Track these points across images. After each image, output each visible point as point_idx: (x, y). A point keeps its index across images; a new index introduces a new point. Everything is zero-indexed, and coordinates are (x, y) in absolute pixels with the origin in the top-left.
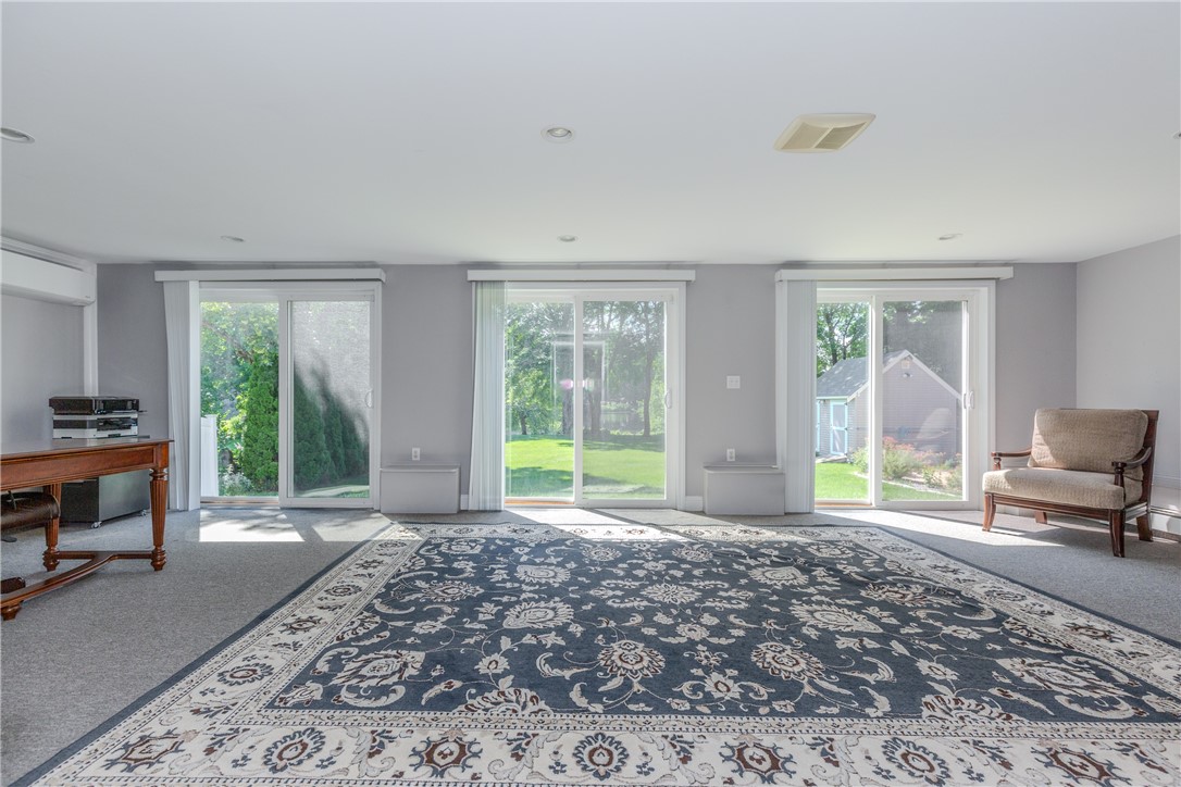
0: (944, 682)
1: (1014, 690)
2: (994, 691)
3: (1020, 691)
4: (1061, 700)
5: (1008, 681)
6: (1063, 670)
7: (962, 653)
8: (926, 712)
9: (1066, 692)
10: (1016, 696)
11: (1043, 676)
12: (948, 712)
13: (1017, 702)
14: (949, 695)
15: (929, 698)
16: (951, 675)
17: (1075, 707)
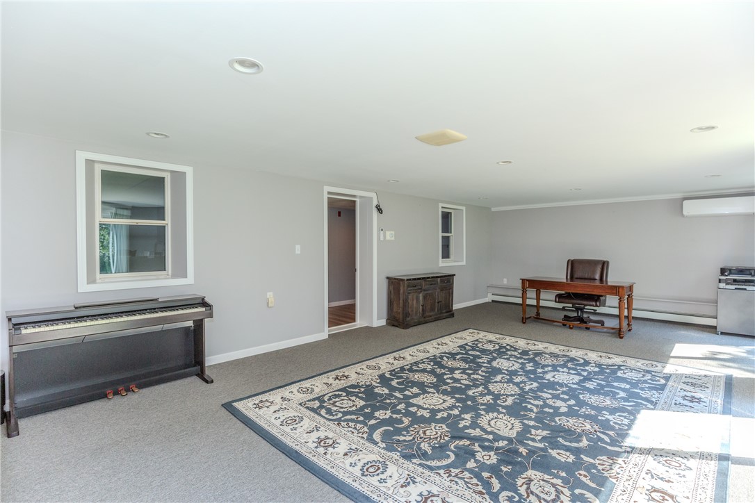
0: (377, 387)
1: (357, 392)
2: (363, 390)
3: (355, 392)
4: (344, 394)
5: (360, 395)
6: (342, 408)
7: (377, 402)
8: (377, 377)
9: (342, 398)
10: (357, 390)
11: (349, 402)
12: (372, 379)
13: (356, 389)
14: (374, 384)
15: (378, 381)
16: (376, 390)
17: (340, 393)
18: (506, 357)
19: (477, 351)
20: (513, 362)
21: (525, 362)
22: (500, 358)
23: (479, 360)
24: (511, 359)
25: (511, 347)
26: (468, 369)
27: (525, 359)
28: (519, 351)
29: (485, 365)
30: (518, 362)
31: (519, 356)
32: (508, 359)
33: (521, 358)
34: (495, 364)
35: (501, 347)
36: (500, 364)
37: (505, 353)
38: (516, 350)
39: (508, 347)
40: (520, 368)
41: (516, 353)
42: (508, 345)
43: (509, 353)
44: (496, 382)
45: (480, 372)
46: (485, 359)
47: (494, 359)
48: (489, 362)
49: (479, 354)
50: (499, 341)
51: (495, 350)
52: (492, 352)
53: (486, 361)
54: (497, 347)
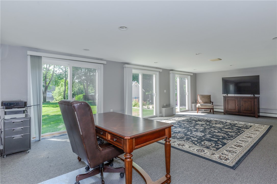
18: (198, 137)
19: (213, 141)
20: (195, 135)
21: (190, 135)
22: (201, 137)
23: (210, 136)
24: (196, 136)
25: (194, 143)
26: (214, 132)
27: (189, 136)
28: (190, 140)
29: (207, 134)
30: (193, 134)
31: (192, 138)
32: (197, 136)
33: (191, 136)
34: (203, 134)
35: (200, 143)
36: (201, 134)
37: (198, 139)
38: (192, 141)
39: (196, 143)
40: (193, 132)
41: (193, 139)
42: (196, 145)
43: (196, 139)
44: (202, 129)
45: (208, 132)
46: (208, 136)
47: (203, 136)
48: (206, 135)
49: (211, 139)
50: (202, 148)
51: (203, 141)
52: (205, 140)
53: (207, 135)
54: (203, 143)
